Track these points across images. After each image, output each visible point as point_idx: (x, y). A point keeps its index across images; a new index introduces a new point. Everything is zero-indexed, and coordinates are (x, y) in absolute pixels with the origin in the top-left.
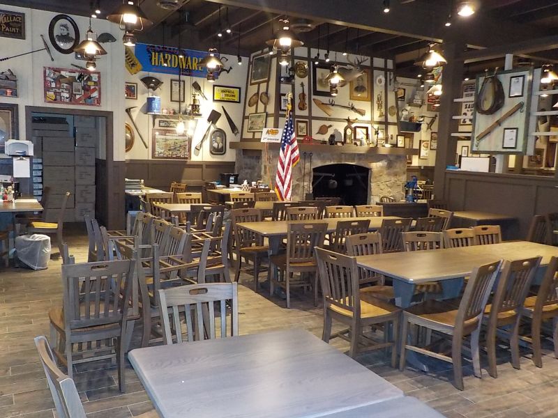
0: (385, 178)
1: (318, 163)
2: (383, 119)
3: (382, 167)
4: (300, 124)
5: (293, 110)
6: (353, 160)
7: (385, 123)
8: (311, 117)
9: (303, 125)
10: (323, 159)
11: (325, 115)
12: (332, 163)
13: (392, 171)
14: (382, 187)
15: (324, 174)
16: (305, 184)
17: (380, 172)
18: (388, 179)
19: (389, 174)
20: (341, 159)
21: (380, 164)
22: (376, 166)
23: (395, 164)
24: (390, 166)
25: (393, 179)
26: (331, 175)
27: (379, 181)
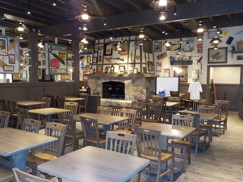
0: (131, 87)
1: (104, 81)
2: (133, 62)
3: (129, 83)
4: (99, 67)
5: (97, 62)
6: (116, 80)
7: (134, 64)
8: (103, 64)
9: (100, 67)
10: (105, 79)
11: (109, 63)
12: (108, 81)
13: (134, 84)
14: (130, 91)
15: (107, 85)
16: (99, 88)
17: (128, 84)
18: (133, 88)
19: (133, 86)
20: (111, 79)
21: (128, 81)
22: (126, 82)
23: (136, 81)
24: (133, 82)
25: (136, 88)
26: (110, 85)
27: (128, 88)
